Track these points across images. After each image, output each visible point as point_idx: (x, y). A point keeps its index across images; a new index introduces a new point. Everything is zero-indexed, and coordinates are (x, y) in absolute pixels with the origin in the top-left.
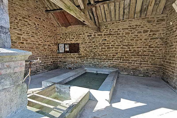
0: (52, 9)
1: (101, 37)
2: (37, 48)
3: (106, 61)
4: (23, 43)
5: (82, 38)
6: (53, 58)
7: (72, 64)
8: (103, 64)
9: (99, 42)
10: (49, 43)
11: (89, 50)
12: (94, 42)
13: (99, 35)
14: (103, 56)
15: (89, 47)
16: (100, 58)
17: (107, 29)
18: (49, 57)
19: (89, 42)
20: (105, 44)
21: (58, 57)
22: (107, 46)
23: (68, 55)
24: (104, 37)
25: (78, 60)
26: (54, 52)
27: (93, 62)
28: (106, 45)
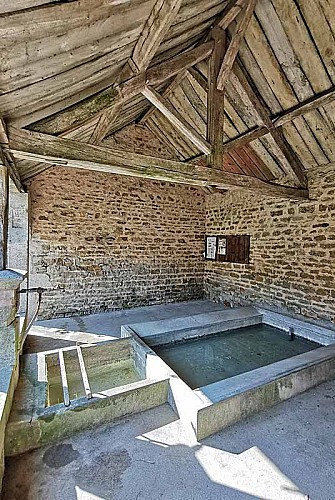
0: (187, 158)
1: (309, 214)
2: (152, 248)
3: (326, 297)
4: (125, 239)
5: (258, 221)
6: (191, 270)
7: (233, 293)
8: (315, 307)
9: (304, 231)
10: (180, 236)
11: (274, 257)
12: (288, 232)
13: (304, 210)
14: (316, 281)
15: (274, 248)
16: (305, 284)
17: (330, 189)
18: (180, 269)
19: (274, 234)
20: (322, 238)
21: (203, 270)
22: (329, 246)
23: (224, 266)
24: (321, 217)
25: (246, 284)
26: (193, 257)
27: (284, 295)
28: (328, 242)
